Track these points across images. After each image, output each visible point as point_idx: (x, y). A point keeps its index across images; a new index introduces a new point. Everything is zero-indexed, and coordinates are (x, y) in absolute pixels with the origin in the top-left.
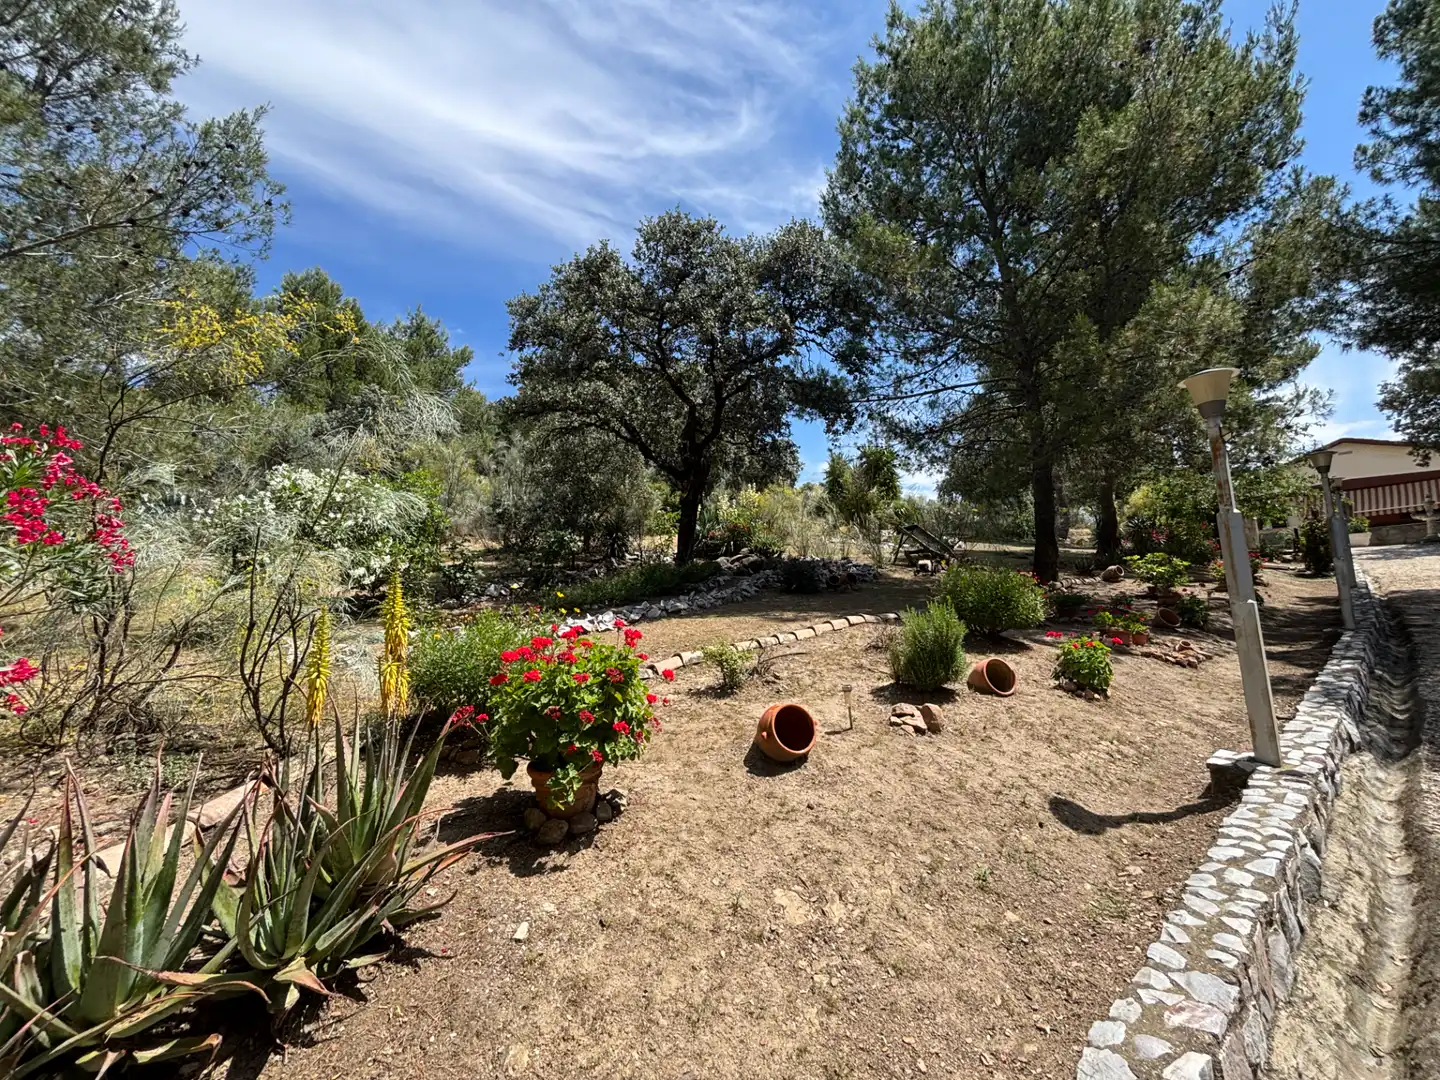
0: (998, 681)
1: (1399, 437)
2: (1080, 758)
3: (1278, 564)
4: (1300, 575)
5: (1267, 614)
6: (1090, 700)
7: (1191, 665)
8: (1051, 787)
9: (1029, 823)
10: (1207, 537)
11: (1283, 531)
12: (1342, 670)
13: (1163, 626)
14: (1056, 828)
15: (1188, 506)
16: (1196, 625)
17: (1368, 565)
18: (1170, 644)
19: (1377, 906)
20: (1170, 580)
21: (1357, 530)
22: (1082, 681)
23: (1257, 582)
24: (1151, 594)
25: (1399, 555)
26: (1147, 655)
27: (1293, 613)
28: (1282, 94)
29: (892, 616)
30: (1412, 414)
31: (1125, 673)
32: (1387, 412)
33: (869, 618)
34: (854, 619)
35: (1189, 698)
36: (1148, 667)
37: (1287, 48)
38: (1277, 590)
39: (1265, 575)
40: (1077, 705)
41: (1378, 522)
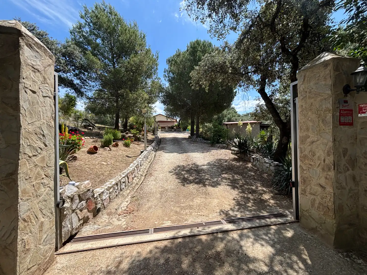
0: (117, 145)
1: (165, 115)
2: (128, 153)
3: (150, 133)
4: (152, 135)
5: (147, 140)
6: (128, 148)
7: (139, 145)
8: (126, 155)
9: (124, 157)
10: (141, 128)
11: (151, 128)
12: (153, 144)
13: (135, 140)
14: (127, 157)
15: (139, 122)
16: (139, 140)
17: (160, 134)
18: (136, 142)
19: (151, 159)
20: (136, 134)
21: (160, 129)
22: (127, 145)
23: (147, 135)
24: (133, 136)
25: (163, 133)
26: (134, 143)
27: (150, 140)
28: (156, 64)
29: (92, 137)
30: (167, 112)
31: (132, 145)
32: (164, 111)
33: (88, 137)
34: (86, 137)
35: (138, 148)
36: (134, 145)
37: (157, 57)
38: (149, 137)
39: (148, 134)
40: (126, 148)
41: (162, 128)
